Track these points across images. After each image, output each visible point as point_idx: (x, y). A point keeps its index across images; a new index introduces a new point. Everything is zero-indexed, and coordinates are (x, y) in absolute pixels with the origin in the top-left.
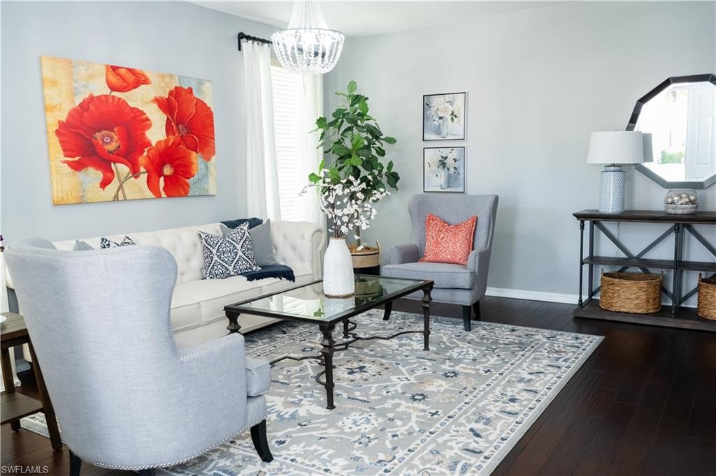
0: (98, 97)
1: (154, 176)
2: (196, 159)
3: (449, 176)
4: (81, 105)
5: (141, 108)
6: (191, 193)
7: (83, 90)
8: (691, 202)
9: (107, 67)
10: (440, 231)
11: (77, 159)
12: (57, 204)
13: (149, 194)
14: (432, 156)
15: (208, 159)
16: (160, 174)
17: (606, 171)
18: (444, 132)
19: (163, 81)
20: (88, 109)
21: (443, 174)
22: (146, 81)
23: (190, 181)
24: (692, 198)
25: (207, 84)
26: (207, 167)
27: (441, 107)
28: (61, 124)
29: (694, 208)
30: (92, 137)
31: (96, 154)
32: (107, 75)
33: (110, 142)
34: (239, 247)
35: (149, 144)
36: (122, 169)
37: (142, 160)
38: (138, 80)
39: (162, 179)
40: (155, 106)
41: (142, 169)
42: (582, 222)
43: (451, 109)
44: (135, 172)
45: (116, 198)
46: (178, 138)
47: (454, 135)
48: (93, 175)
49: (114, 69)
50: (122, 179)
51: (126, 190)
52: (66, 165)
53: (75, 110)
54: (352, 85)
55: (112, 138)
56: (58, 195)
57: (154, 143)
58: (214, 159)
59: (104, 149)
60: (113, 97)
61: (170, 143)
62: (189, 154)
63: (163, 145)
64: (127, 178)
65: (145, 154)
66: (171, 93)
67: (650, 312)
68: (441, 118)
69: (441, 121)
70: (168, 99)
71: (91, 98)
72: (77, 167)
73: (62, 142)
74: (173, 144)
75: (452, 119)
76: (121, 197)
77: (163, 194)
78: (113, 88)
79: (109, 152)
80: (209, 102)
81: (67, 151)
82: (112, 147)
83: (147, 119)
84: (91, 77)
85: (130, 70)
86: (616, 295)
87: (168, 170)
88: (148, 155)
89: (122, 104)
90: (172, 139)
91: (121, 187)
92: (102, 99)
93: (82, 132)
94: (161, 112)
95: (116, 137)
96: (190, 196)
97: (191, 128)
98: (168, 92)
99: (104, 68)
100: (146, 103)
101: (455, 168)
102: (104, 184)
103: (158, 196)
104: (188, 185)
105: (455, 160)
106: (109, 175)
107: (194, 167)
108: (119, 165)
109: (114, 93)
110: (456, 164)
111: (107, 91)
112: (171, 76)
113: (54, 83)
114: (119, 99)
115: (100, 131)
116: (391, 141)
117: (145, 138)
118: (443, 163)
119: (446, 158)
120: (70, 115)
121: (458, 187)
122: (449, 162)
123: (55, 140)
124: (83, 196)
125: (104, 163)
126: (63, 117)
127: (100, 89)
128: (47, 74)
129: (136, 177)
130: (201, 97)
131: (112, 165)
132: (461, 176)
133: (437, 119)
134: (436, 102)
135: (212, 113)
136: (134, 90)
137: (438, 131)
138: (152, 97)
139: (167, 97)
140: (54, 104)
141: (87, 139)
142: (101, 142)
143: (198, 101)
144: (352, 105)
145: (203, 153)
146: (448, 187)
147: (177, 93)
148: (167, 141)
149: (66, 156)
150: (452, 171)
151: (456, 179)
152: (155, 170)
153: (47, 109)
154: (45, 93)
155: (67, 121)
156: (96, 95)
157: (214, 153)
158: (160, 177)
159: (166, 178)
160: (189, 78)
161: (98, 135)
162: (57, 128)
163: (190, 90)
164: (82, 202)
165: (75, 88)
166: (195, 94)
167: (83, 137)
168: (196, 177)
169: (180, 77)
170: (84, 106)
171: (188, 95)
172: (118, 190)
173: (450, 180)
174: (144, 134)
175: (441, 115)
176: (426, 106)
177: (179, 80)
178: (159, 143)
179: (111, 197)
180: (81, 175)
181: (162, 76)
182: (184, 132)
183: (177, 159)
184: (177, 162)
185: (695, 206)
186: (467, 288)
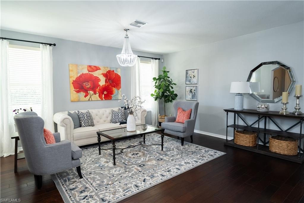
0: (85, 74)
1: (101, 94)
2: (115, 90)
3: (193, 95)
4: (79, 76)
5: (98, 76)
6: (112, 99)
7: (80, 72)
8: (266, 108)
9: (88, 66)
10: (180, 113)
11: (78, 90)
12: (72, 101)
13: (99, 99)
14: (188, 89)
15: (119, 89)
16: (103, 93)
17: (236, 95)
18: (192, 81)
19: (105, 69)
20: (82, 77)
21: (191, 94)
22: (99, 69)
23: (112, 96)
24: (266, 106)
25: (119, 69)
26: (118, 92)
27: (191, 74)
28: (74, 81)
29: (266, 110)
30: (83, 84)
31: (84, 88)
32: (88, 68)
33: (88, 85)
34: (120, 114)
35: (100, 86)
36: (91, 92)
37: (98, 90)
38: (97, 69)
39: (103, 95)
40: (102, 75)
41: (97, 92)
42: (227, 113)
43: (193, 74)
44: (95, 93)
45: (89, 100)
46: (109, 84)
47: (194, 82)
48: (82, 94)
49: (90, 66)
50: (91, 95)
51: (92, 98)
52: (75, 91)
53: (78, 77)
54: (165, 68)
55: (88, 84)
56: (72, 99)
57: (101, 85)
58: (120, 90)
59: (86, 88)
60: (89, 74)
61: (106, 85)
62: (112, 88)
63: (104, 86)
64: (93, 95)
65: (98, 88)
66: (107, 72)
67: (250, 146)
68: (191, 77)
69: (190, 78)
70: (106, 74)
71: (83, 74)
72: (78, 92)
73: (73, 85)
74: (107, 86)
75: (194, 77)
76: (90, 100)
77: (104, 99)
78: (89, 71)
79: (87, 88)
80: (119, 74)
81: (75, 88)
82: (88, 87)
83: (100, 79)
84: (83, 69)
85: (95, 66)
86: (238, 139)
87: (105, 93)
88: (99, 89)
89: (92, 75)
90: (107, 84)
91: (90, 97)
92: (86, 74)
93: (79, 83)
94: (104, 77)
95: (90, 84)
96: (113, 100)
97: (113, 81)
98: (106, 71)
99: (87, 66)
100: (99, 75)
101: (194, 93)
102: (85, 96)
103: (102, 99)
104: (112, 97)
105: (194, 90)
106: (87, 94)
107: (114, 92)
108: (90, 91)
109: (89, 73)
110: (195, 92)
111: (87, 72)
112: (107, 67)
113: (72, 71)
114: (91, 74)
115: (85, 82)
116: (175, 84)
117: (99, 84)
118: (191, 91)
119: (192, 89)
120: (76, 78)
121: (195, 99)
122: (193, 91)
123: (72, 85)
124: (79, 99)
125: (86, 91)
126: (74, 79)
127: (85, 71)
128: (70, 68)
129: (96, 94)
130: (117, 73)
131: (88, 91)
132: (196, 95)
133: (189, 77)
134: (189, 72)
135: (120, 77)
136: (95, 72)
137: (190, 82)
138: (101, 73)
139: (106, 73)
140: (72, 76)
141: (81, 85)
142: (85, 85)
143: (116, 74)
144: (164, 74)
145: (117, 88)
146: (192, 99)
147: (109, 72)
148: (105, 85)
149: (75, 89)
150: (193, 94)
151: (195, 96)
152: (101, 93)
153: (70, 77)
154: (70, 73)
155: (75, 80)
156: (84, 73)
157: (120, 88)
158: (103, 94)
159: (105, 95)
160: (113, 68)
161: (84, 84)
162: (73, 82)
163: (113, 71)
164: (79, 101)
165: (78, 72)
166: (115, 72)
167: (80, 84)
168: (114, 94)
169: (110, 67)
170: (80, 76)
171: (113, 72)
172: (90, 98)
173: (193, 96)
174: (98, 83)
175: (191, 76)
176: (187, 73)
177: (110, 68)
178: (103, 85)
179: (87, 100)
180: (79, 94)
181: (105, 68)
182: (111, 82)
183: (108, 90)
184: (109, 90)
185: (267, 109)
186: (182, 132)
